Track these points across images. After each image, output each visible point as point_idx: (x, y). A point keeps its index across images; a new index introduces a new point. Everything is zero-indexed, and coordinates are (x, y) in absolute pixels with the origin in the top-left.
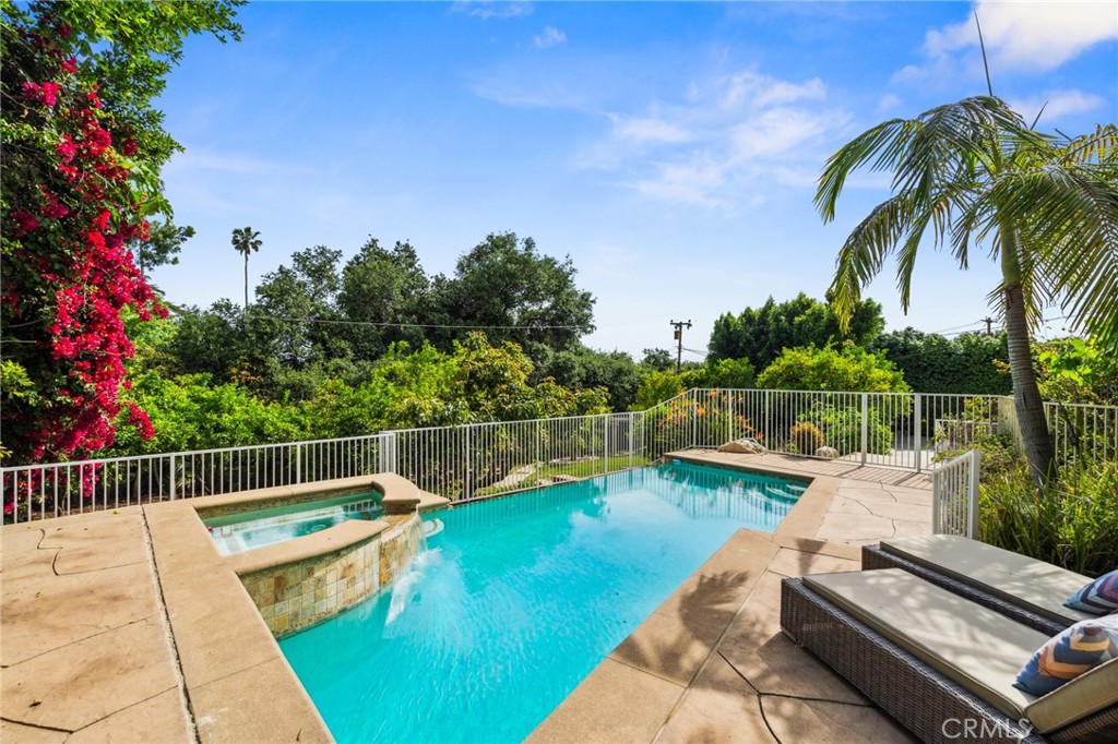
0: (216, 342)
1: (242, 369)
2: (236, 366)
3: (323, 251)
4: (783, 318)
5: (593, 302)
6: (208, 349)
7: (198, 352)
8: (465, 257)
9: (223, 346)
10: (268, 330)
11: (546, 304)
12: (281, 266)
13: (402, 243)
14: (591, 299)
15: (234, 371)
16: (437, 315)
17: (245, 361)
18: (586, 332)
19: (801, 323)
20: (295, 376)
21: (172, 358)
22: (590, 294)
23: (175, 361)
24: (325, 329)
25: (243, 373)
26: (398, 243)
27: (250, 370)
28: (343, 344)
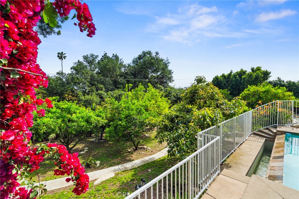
0: (59, 86)
1: (69, 95)
2: (67, 94)
3: (92, 55)
4: (238, 76)
5: (172, 73)
6: (57, 88)
7: (53, 89)
8: (135, 58)
9: (62, 87)
10: (77, 81)
11: (159, 73)
12: (79, 60)
13: (115, 54)
14: (172, 72)
15: (66, 95)
16: (130, 76)
17: (70, 92)
18: (171, 82)
19: (244, 78)
20: (88, 97)
21: (44, 92)
22: (171, 70)
23: (45, 92)
24: (96, 81)
25: (70, 96)
26: (113, 54)
27: (72, 95)
28: (102, 86)
